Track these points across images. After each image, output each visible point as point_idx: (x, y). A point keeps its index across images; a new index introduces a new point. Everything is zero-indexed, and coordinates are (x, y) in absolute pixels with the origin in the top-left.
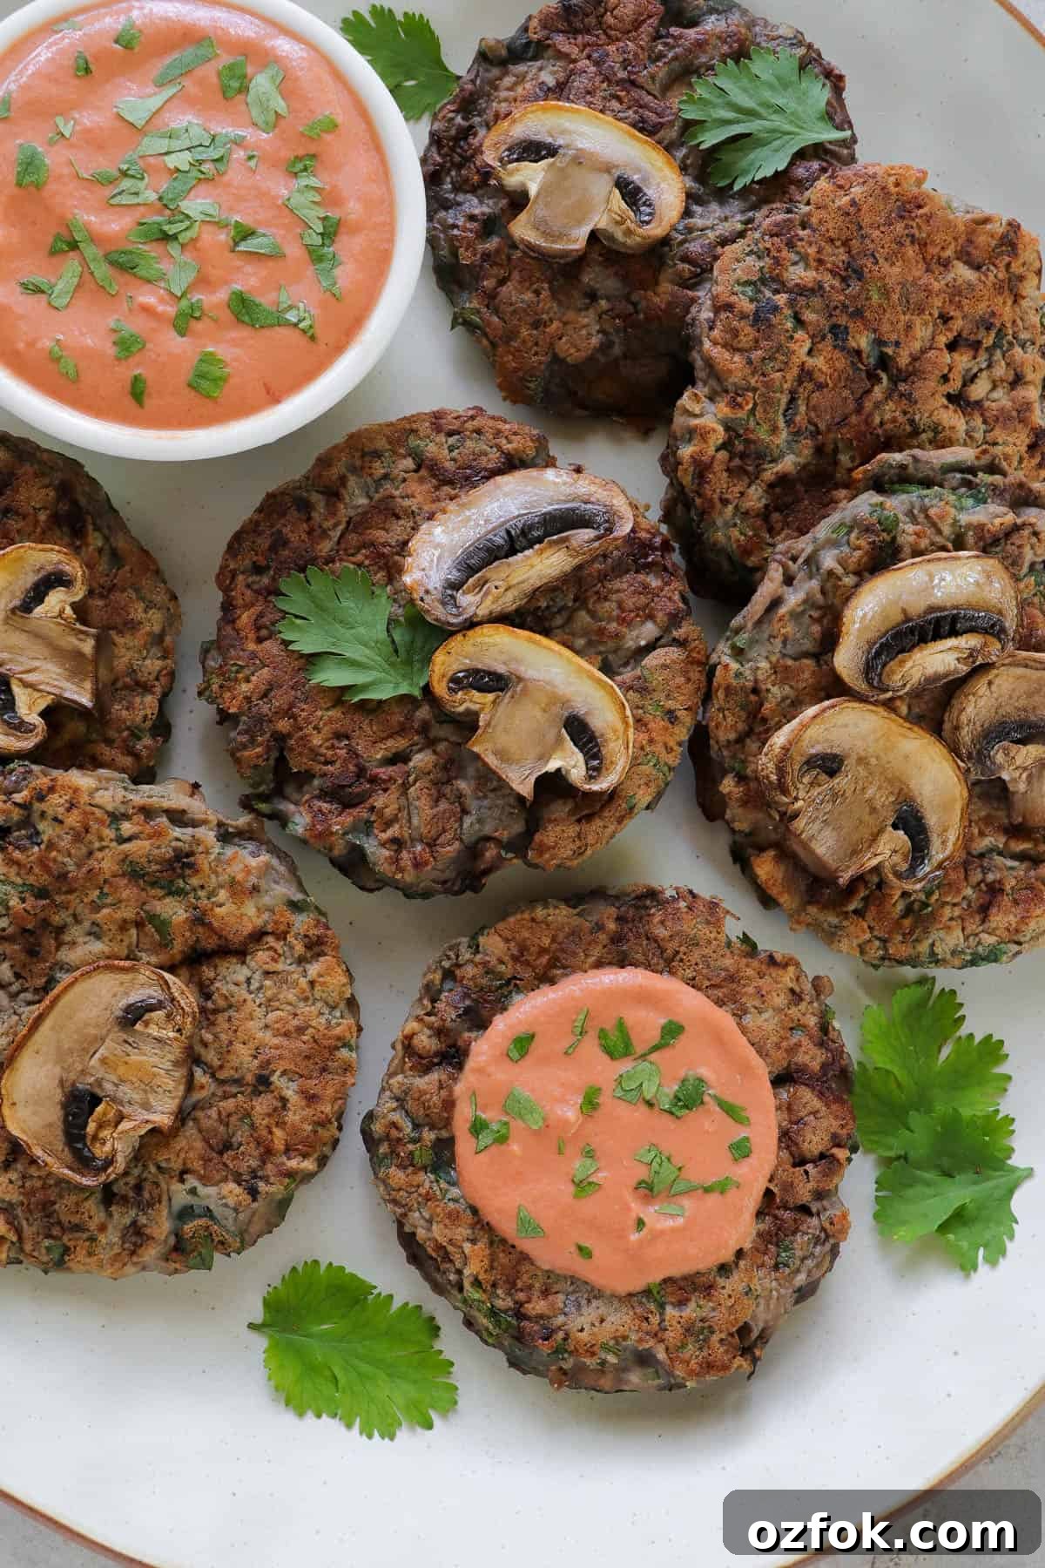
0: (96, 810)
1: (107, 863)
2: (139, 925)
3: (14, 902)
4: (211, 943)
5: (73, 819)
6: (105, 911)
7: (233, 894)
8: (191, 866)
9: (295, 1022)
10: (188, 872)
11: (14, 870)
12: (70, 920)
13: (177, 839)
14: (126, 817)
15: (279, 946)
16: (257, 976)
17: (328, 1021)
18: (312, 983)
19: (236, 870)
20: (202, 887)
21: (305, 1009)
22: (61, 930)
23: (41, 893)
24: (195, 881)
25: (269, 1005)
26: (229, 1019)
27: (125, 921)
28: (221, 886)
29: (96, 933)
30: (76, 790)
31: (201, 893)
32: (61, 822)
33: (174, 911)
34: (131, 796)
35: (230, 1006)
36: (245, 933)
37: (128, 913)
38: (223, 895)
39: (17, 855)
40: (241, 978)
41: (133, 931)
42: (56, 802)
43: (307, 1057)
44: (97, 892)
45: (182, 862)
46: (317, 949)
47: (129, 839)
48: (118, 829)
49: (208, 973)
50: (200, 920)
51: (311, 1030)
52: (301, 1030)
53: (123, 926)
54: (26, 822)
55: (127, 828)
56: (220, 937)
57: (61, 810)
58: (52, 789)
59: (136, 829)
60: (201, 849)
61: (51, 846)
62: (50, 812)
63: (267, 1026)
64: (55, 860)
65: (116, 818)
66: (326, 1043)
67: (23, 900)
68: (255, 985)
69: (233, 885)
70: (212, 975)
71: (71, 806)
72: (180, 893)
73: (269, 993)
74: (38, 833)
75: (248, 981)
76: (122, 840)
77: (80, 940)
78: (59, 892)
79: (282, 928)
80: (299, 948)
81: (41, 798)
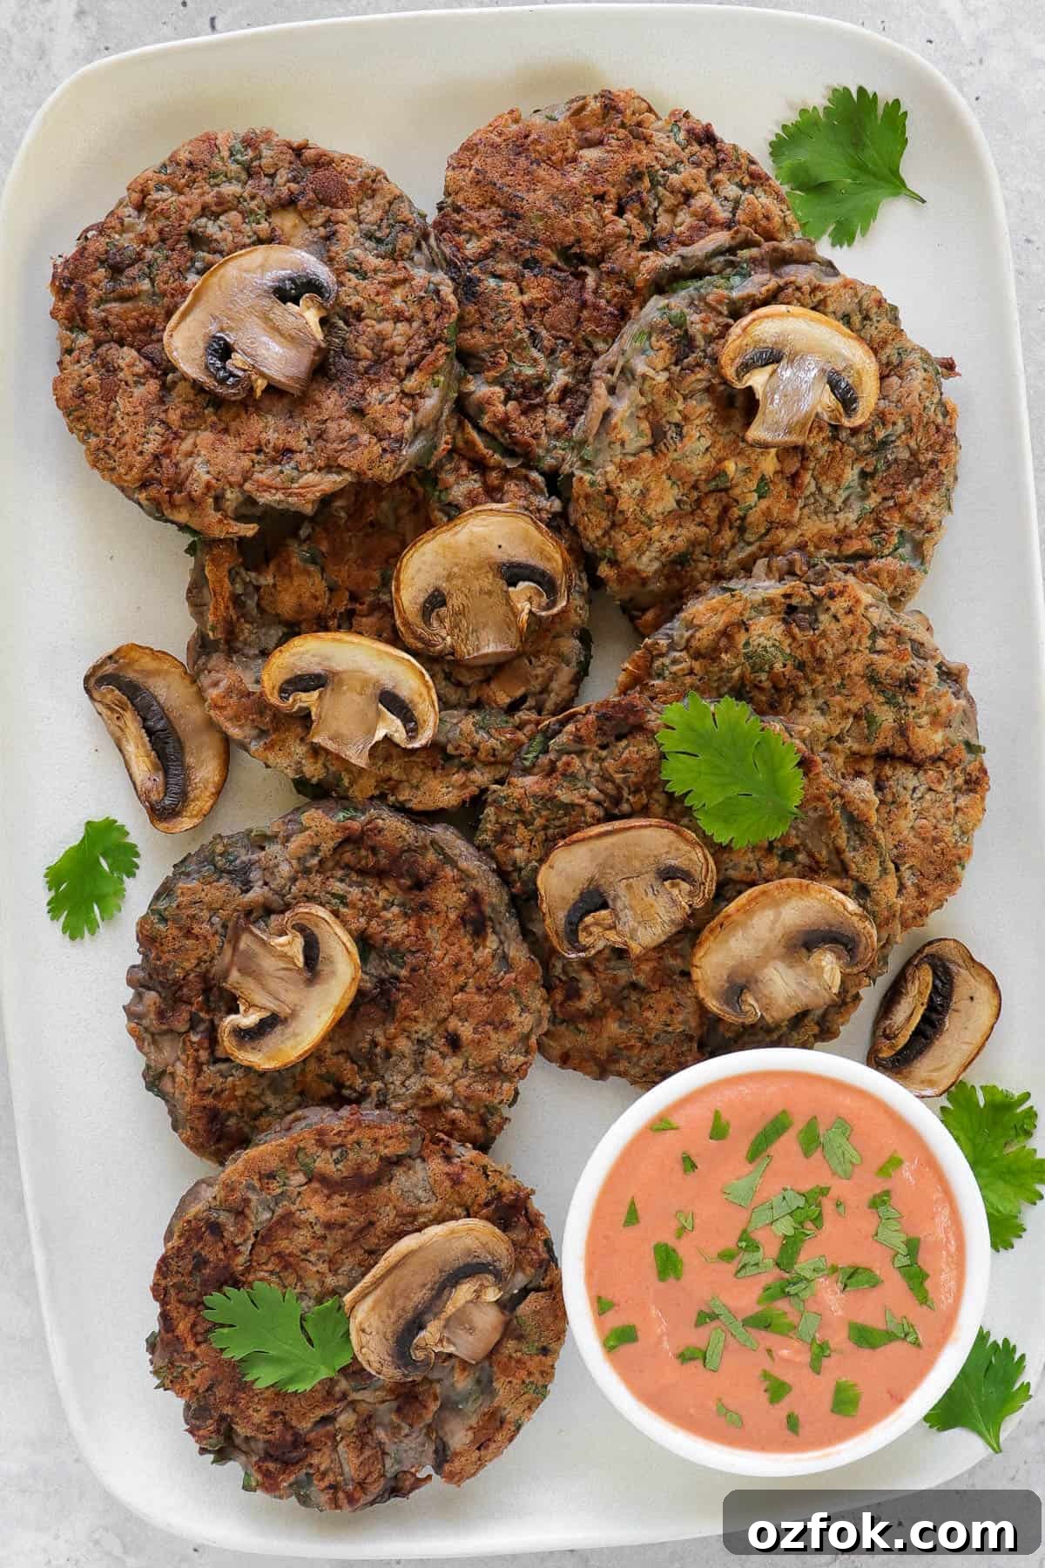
0: (866, 623)
1: (856, 665)
2: (857, 717)
3: (778, 666)
4: (902, 750)
5: (847, 621)
6: (838, 698)
7: (933, 723)
8: (913, 690)
9: (934, 833)
10: (909, 693)
11: (789, 641)
12: (810, 693)
13: (913, 666)
14: (883, 634)
15: (946, 773)
16: (923, 788)
17: (957, 842)
18: (957, 809)
19: (941, 704)
20: (914, 708)
21: (943, 824)
22: (799, 697)
23: (801, 666)
24: (911, 702)
25: (920, 814)
26: (889, 812)
27: (849, 710)
28: (926, 713)
29: (824, 710)
30: (858, 601)
31: (912, 713)
32: (838, 620)
33: (886, 717)
34: (894, 621)
35: (893, 802)
36: (929, 754)
37: (854, 705)
38: (925, 720)
39: (796, 630)
40: (911, 785)
41: (851, 720)
42: (839, 605)
43: (931, 862)
44: (839, 681)
45: (909, 685)
46: (972, 786)
47: (879, 652)
48: (874, 642)
49: (888, 771)
50: (902, 731)
51: (942, 844)
52: (936, 840)
53: (845, 714)
54: (811, 610)
55: (881, 643)
56: (910, 749)
57: (842, 611)
58: (841, 593)
59: (887, 647)
60: (926, 680)
61: (823, 635)
62: (833, 609)
63: (912, 827)
64: (821, 646)
65: (876, 633)
66: (950, 858)
67: (785, 666)
68: (918, 795)
69: (935, 715)
70: (889, 773)
71: (850, 611)
72: (897, 705)
73: (925, 805)
74: (816, 620)
75: (915, 789)
76: (873, 650)
77: (810, 711)
78: (813, 670)
79: (956, 761)
80: (960, 781)
81: (832, 596)
